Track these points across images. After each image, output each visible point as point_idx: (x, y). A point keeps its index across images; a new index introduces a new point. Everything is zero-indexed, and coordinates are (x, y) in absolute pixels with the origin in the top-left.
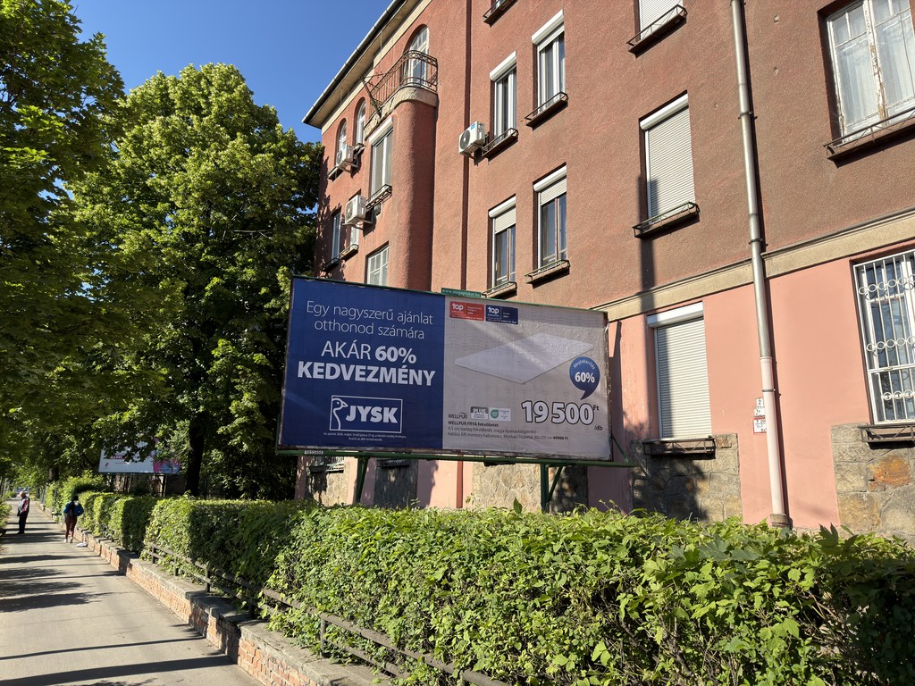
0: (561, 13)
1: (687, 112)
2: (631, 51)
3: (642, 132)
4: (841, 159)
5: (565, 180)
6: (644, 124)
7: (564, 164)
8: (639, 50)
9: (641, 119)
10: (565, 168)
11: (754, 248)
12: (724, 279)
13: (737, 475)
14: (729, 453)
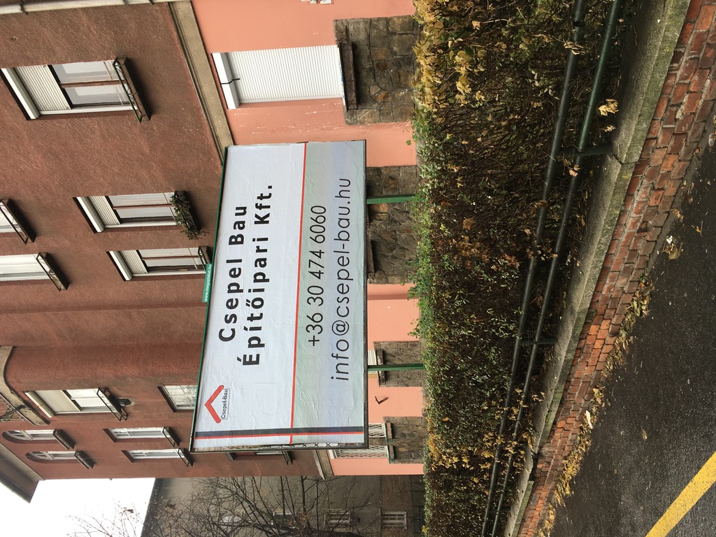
5: (92, 198)
6: (32, 115)
7: (76, 200)
9: (27, 118)
10: (79, 199)
13: (371, 20)
14: (351, 28)
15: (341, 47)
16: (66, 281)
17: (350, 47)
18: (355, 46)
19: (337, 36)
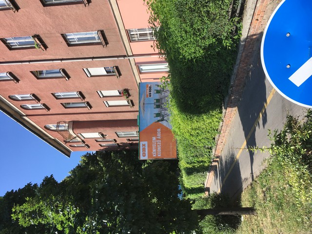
1: (88, 69)
2: (69, 79)
3: (91, 76)
4: (107, 43)
5: (102, 91)
6: (89, 76)
7: (97, 92)
8: (69, 77)
11: (125, 58)
16: (91, 107)
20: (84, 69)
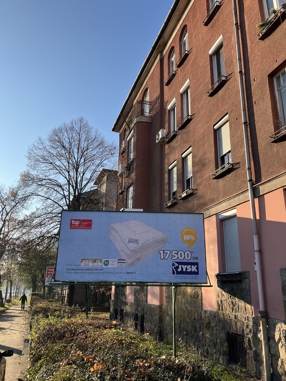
0: (188, 80)
1: (228, 123)
2: (209, 96)
3: (215, 131)
5: (191, 154)
7: (191, 146)
8: (212, 95)
9: (214, 126)
10: (191, 148)
11: (249, 184)
12: (242, 198)
13: (250, 291)
14: (246, 280)
15: (240, 274)
17: (240, 279)
18: (240, 281)
19: (243, 272)
20: (227, 115)
